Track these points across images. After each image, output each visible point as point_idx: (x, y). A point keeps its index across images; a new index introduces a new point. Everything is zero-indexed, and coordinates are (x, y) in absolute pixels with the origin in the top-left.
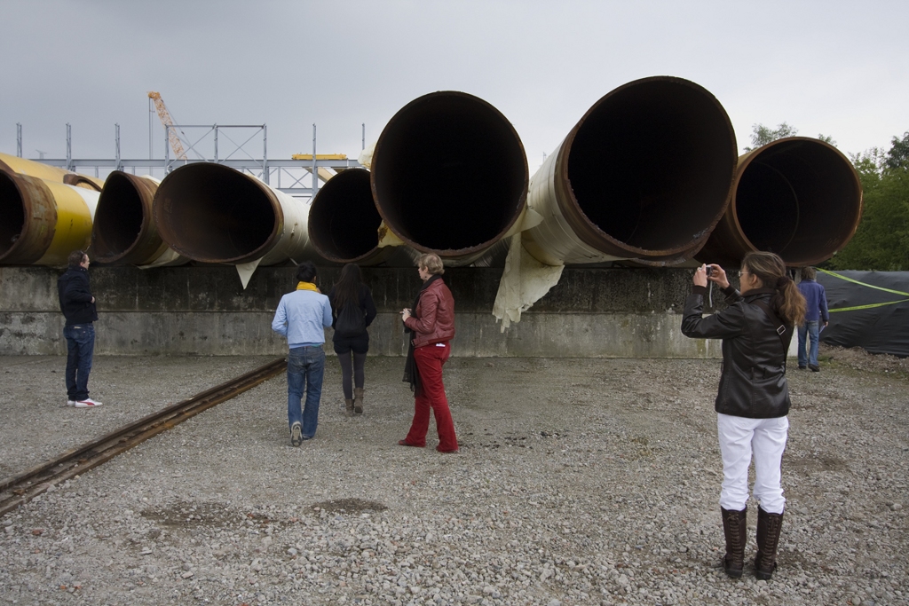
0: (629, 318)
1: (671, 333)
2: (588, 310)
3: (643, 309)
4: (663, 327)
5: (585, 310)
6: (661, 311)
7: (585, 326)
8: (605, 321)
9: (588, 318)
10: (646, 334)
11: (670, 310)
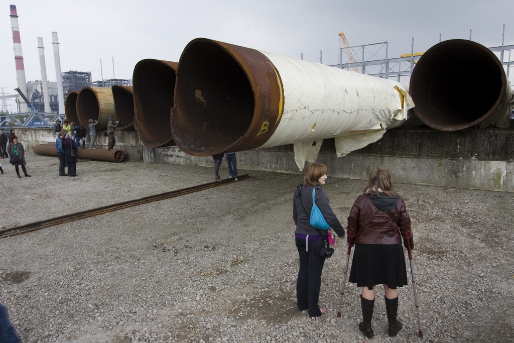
0: (443, 161)
1: (474, 173)
2: (415, 155)
3: (453, 156)
4: (468, 168)
5: (413, 155)
6: (467, 158)
7: (413, 165)
8: (426, 163)
9: (416, 160)
10: (455, 173)
11: (474, 158)
